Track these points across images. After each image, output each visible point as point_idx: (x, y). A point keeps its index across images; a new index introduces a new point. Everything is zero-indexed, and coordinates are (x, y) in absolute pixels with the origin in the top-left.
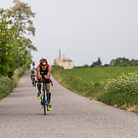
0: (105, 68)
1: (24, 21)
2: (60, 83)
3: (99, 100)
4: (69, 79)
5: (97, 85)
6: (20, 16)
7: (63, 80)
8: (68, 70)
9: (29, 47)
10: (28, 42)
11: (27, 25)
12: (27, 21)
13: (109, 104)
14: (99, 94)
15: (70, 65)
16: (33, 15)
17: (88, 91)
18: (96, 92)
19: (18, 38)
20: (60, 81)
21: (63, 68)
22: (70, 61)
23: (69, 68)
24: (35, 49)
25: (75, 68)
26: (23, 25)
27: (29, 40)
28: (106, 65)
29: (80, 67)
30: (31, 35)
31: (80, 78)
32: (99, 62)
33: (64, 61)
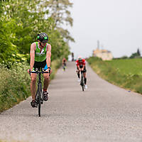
1: (61, 11)
2: (98, 74)
3: (138, 92)
4: (107, 70)
5: (136, 76)
6: (58, 7)
7: (101, 72)
8: (106, 61)
9: (67, 38)
10: (65, 33)
11: (65, 16)
12: (64, 11)
14: (138, 86)
15: (108, 56)
16: (71, 5)
17: (127, 83)
18: (135, 84)
19: (55, 29)
20: (99, 72)
21: (101, 59)
22: (109, 52)
23: (108, 59)
24: (72, 40)
26: (60, 15)
27: (66, 31)
29: (119, 59)
30: (69, 25)
31: (118, 69)
32: (138, 53)
33: (103, 52)
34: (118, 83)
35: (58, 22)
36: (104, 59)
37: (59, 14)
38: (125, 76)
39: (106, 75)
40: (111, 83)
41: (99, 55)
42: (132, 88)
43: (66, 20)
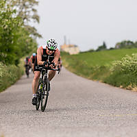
1: (28, 10)
2: (66, 68)
3: (105, 83)
4: (75, 63)
5: (103, 68)
6: (24, 5)
8: (73, 55)
9: (35, 34)
10: (33, 30)
11: (32, 14)
12: (31, 9)
13: (115, 86)
14: (105, 76)
15: (75, 50)
16: (37, 3)
17: (94, 74)
19: (23, 27)
20: (66, 66)
21: (68, 54)
22: (75, 46)
23: (75, 53)
24: (40, 36)
25: (81, 53)
26: (27, 13)
27: (34, 28)
28: (111, 49)
29: (86, 52)
30: (37, 23)
31: (86, 62)
32: (104, 46)
33: (70, 46)
34: (86, 75)
35: (25, 20)
36: (71, 53)
37: (25, 12)
38: (92, 68)
39: (74, 68)
40: (79, 75)
41: (66, 50)
42: (99, 79)
43: (33, 18)
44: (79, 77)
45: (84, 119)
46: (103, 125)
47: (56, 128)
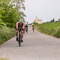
0: (56, 23)
1: (20, 4)
2: (37, 30)
3: (54, 36)
4: (41, 28)
5: (53, 30)
6: (19, 2)
8: (40, 24)
9: (23, 15)
10: (22, 13)
11: (22, 6)
12: (21, 4)
14: (54, 33)
16: (24, 1)
17: (49, 33)
18: (52, 33)
19: (18, 12)
20: (37, 29)
21: (38, 23)
22: (41, 20)
23: (41, 23)
24: (25, 16)
25: (43, 23)
26: (20, 6)
27: (23, 12)
28: (56, 21)
29: (45, 23)
30: (24, 10)
31: (45, 27)
32: (53, 20)
33: (39, 20)
34: (45, 33)
35: (19, 9)
36: (39, 23)
38: (48, 30)
39: (40, 30)
40: (42, 33)
41: (37, 22)
42: (51, 35)
43: (22, 8)
44: (42, 34)
45: (45, 52)
46: (53, 55)
47: (32, 56)
